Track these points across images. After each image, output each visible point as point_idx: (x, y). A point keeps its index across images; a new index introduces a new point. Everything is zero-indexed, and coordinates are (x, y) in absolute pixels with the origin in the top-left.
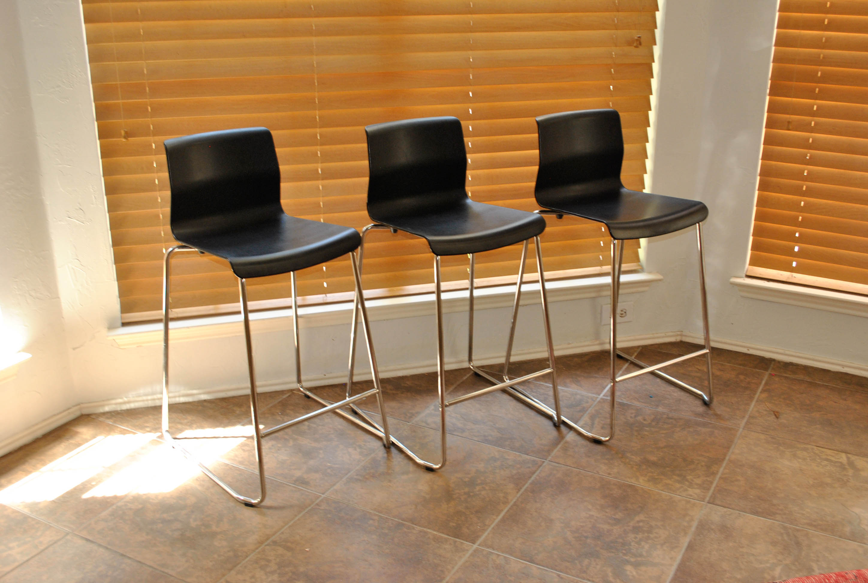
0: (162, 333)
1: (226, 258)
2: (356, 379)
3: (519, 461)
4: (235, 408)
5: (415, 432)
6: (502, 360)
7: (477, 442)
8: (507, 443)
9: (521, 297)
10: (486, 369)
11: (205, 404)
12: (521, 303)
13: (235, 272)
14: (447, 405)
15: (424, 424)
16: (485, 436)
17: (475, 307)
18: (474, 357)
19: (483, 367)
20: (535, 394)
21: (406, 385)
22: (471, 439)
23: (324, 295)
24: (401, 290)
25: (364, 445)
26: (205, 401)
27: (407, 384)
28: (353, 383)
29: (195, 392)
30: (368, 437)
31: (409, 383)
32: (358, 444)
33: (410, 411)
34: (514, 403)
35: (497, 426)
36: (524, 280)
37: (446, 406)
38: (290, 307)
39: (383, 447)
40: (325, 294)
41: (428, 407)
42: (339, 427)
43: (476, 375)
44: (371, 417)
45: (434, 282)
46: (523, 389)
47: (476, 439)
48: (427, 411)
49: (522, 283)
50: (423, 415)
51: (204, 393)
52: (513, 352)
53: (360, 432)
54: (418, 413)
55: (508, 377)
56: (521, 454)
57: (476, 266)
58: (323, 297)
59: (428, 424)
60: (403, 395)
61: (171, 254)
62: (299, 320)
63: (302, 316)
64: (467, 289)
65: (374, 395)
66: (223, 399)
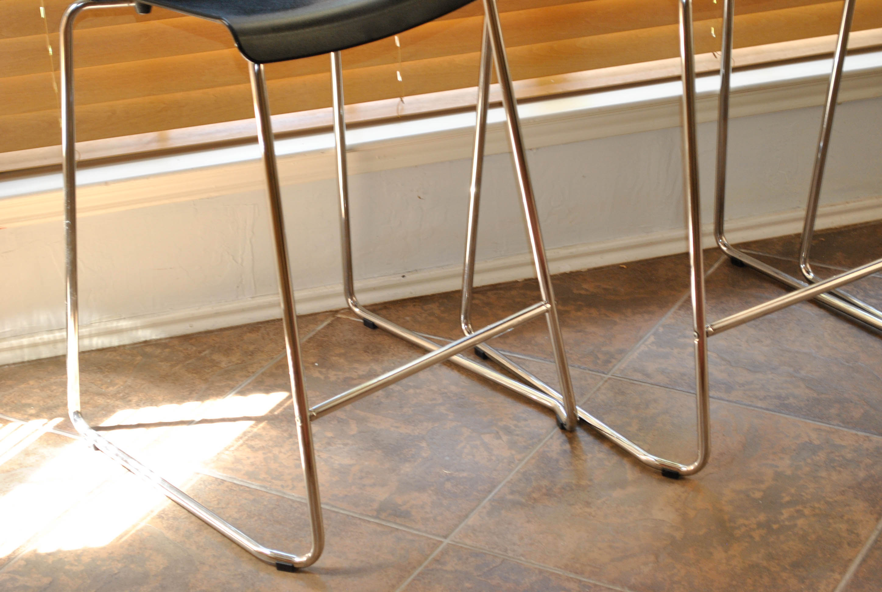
0: (62, 196)
1: (219, 18)
2: (479, 281)
3: (867, 450)
4: (215, 357)
5: (623, 393)
6: (797, 228)
7: (767, 412)
8: (833, 411)
9: (842, 84)
10: (755, 251)
11: (148, 349)
12: (841, 97)
13: (241, 48)
14: (711, 331)
15: (638, 376)
16: (779, 397)
17: (732, 112)
18: (726, 226)
19: (746, 245)
20: (874, 301)
21: (583, 292)
22: (750, 406)
23: (398, 100)
24: (565, 81)
25: (516, 426)
26: (146, 343)
27: (586, 290)
28: (474, 291)
29: (124, 324)
30: (521, 409)
31: (588, 287)
32: (501, 424)
33: (604, 349)
34: (831, 322)
35: (803, 373)
36: (850, 45)
37: (708, 334)
38: (329, 129)
39: (557, 430)
40: (401, 96)
41: (641, 338)
42: (453, 388)
43: (735, 263)
44: (519, 364)
45: (679, 55)
46: (848, 292)
47: (760, 404)
48: (642, 347)
49: (845, 52)
50: (633, 356)
51: (144, 327)
52: (820, 210)
53: (500, 399)
54: (622, 352)
55: (811, 266)
56: (868, 435)
57: (735, 19)
58: (398, 105)
59: (648, 375)
60: (579, 314)
61: (77, 16)
62: (349, 156)
63: (354, 149)
64: (715, 72)
65: (541, 317)
66: (186, 338)
